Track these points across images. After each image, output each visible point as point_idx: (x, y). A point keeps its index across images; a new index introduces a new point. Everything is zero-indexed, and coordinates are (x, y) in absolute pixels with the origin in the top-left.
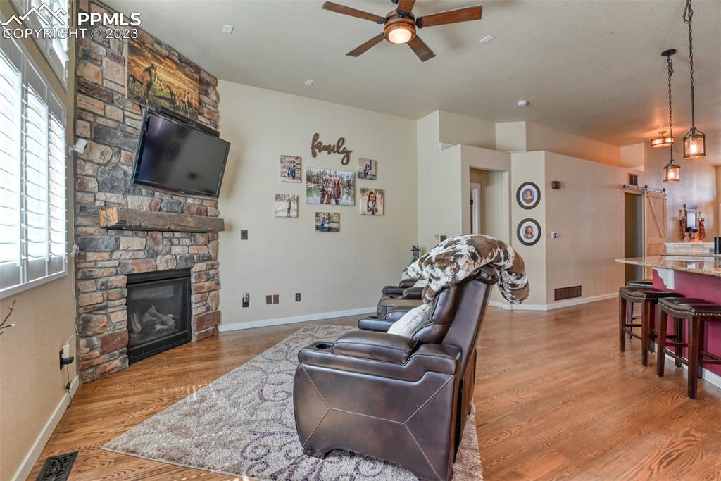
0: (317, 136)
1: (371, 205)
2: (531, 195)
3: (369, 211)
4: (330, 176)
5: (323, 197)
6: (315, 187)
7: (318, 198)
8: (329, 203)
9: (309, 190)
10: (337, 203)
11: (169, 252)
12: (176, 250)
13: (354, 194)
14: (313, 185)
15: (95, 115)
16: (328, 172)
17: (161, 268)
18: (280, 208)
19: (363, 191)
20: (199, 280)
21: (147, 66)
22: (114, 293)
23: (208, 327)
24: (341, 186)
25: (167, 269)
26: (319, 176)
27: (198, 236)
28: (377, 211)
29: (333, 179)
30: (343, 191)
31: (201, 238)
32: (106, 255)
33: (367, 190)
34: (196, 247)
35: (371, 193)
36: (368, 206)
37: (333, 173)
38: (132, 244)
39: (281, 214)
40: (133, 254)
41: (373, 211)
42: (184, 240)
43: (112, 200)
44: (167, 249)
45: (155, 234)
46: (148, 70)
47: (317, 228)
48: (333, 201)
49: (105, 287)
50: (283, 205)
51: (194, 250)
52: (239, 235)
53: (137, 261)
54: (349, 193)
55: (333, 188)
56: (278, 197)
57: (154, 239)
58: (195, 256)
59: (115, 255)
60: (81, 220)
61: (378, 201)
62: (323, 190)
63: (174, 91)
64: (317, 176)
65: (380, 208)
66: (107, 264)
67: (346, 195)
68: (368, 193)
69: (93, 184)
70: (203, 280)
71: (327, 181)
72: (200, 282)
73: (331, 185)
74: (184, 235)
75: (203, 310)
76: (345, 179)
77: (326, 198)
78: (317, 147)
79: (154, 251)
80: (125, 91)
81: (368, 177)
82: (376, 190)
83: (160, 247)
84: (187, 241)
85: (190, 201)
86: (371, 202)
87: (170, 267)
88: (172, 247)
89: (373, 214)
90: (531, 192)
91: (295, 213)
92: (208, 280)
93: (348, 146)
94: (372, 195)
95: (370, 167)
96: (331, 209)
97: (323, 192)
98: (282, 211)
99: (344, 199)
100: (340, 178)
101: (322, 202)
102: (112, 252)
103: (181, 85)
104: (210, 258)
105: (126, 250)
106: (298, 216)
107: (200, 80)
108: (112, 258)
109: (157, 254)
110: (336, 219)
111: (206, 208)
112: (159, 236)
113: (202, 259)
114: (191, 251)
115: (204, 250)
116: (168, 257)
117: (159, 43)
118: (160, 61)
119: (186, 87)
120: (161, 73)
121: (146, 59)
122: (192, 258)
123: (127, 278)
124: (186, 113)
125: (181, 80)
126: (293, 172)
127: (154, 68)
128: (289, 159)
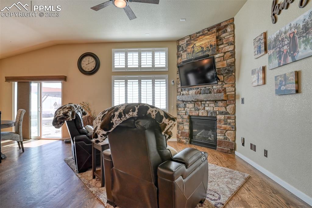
4: (286, 33)
5: (280, 58)
6: (273, 53)
10: (294, 59)
12: (207, 108)
14: (272, 51)
16: (284, 30)
17: (200, 115)
18: (254, 80)
20: (219, 123)
22: (185, 120)
23: (225, 148)
24: (297, 37)
25: (202, 115)
27: (219, 102)
31: (220, 104)
34: (217, 107)
37: (288, 28)
38: (190, 106)
40: (190, 109)
42: (211, 104)
43: (185, 93)
44: (202, 108)
45: (198, 102)
46: (193, 47)
49: (182, 118)
50: (255, 77)
51: (216, 109)
52: (241, 100)
53: (192, 111)
55: (289, 44)
56: (253, 72)
57: (198, 104)
58: (217, 112)
59: (186, 109)
62: (280, 51)
63: (203, 46)
66: (183, 111)
69: (180, 90)
70: (222, 124)
71: (283, 40)
72: (220, 124)
73: (286, 43)
74: (211, 102)
75: (222, 138)
76: (301, 25)
77: (282, 59)
78: (276, 9)
79: (197, 108)
80: (186, 59)
83: (200, 107)
84: (213, 105)
85: (214, 87)
87: (204, 115)
88: (205, 107)
91: (262, 82)
92: (225, 124)
96: (290, 69)
97: (280, 54)
98: (255, 82)
100: (296, 28)
101: (279, 65)
102: (184, 108)
103: (207, 41)
104: (227, 113)
105: (188, 108)
106: (264, 83)
107: (218, 30)
108: (184, 110)
109: (199, 110)
110: (293, 78)
111: (225, 88)
112: (200, 103)
113: (222, 113)
114: (215, 109)
115: (223, 109)
116: (203, 111)
117: (199, 33)
118: (197, 40)
119: (209, 40)
120: (198, 44)
121: (191, 44)
122: (215, 112)
123: (190, 116)
124: (209, 50)
125: (206, 39)
126: (260, 47)
127: (195, 44)
128: (257, 39)
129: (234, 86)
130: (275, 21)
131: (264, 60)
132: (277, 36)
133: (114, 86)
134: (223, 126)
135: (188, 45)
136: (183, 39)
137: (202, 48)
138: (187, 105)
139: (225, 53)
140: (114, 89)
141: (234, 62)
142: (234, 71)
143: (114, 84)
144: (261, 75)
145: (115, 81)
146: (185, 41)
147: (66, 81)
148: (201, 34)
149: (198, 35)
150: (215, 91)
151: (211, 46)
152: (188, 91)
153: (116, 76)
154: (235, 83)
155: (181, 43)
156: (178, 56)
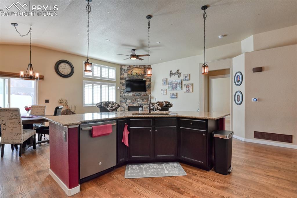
0: (171, 71)
1: (187, 89)
2: (239, 78)
3: (186, 91)
4: (174, 82)
5: (172, 88)
7: (171, 89)
8: (174, 90)
9: (169, 87)
10: (176, 90)
11: (137, 103)
12: (138, 103)
13: (182, 87)
14: (169, 85)
15: (123, 82)
16: (173, 81)
17: (135, 106)
18: (162, 92)
19: (185, 85)
21: (131, 71)
22: (126, 109)
24: (177, 84)
26: (171, 82)
27: (144, 100)
28: (189, 91)
29: (175, 82)
30: (178, 86)
31: (145, 100)
32: (124, 103)
33: (186, 84)
34: (144, 102)
35: (187, 85)
36: (186, 90)
37: (175, 81)
38: (129, 101)
39: (162, 94)
41: (188, 91)
43: (126, 95)
44: (136, 102)
46: (131, 72)
47: (171, 97)
48: (175, 89)
49: (124, 108)
50: (163, 92)
52: (154, 99)
53: (130, 104)
54: (179, 86)
55: (175, 85)
56: (162, 90)
57: (134, 101)
59: (126, 103)
60: (121, 98)
61: (190, 88)
62: (172, 86)
63: (137, 73)
64: (171, 83)
65: (191, 90)
67: (179, 87)
68: (186, 85)
69: (122, 93)
71: (173, 84)
76: (178, 82)
78: (171, 74)
80: (127, 77)
81: (187, 80)
82: (189, 84)
84: (142, 101)
85: (142, 93)
86: (187, 88)
87: (137, 106)
89: (188, 92)
90: (239, 77)
91: (165, 94)
92: (147, 109)
93: (180, 72)
94: (188, 86)
95: (187, 77)
96: (175, 92)
97: (172, 87)
99: (179, 88)
100: (177, 82)
101: (172, 90)
102: (125, 102)
103: (139, 71)
104: (148, 104)
105: (128, 102)
106: (166, 94)
107: (144, 68)
108: (125, 104)
109: (134, 103)
110: (176, 94)
111: (147, 94)
112: (135, 100)
113: (145, 104)
114: (142, 103)
115: (146, 103)
116: (137, 104)
117: (135, 65)
118: (134, 69)
119: (140, 71)
120: (134, 71)
121: (131, 70)
122: (143, 104)
123: (128, 107)
124: (140, 76)
125: (139, 70)
126: (165, 83)
127: (133, 71)
128: (164, 79)
129: (150, 93)
130: (171, 77)
131: (166, 87)
132: (172, 82)
133: (84, 88)
134: (146, 110)
135: (128, 70)
136: (125, 65)
137: (137, 74)
138: (127, 101)
139: (147, 79)
140: (84, 90)
141: (151, 84)
142: (151, 87)
143: (84, 86)
144: (165, 92)
145: (85, 84)
146: (127, 67)
147: (44, 80)
148: (136, 66)
149: (134, 66)
150: (143, 95)
151: (141, 74)
152: (128, 93)
153: (85, 81)
154: (151, 92)
155: (123, 67)
156: (121, 74)
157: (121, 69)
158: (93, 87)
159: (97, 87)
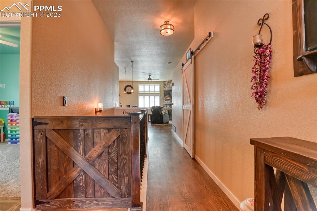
49: (165, 111)
123: (168, 110)
133: (139, 99)
138: (167, 106)
145: (140, 96)
155: (165, 83)
156: (164, 88)
157: (164, 84)
158: (144, 98)
159: (147, 98)
